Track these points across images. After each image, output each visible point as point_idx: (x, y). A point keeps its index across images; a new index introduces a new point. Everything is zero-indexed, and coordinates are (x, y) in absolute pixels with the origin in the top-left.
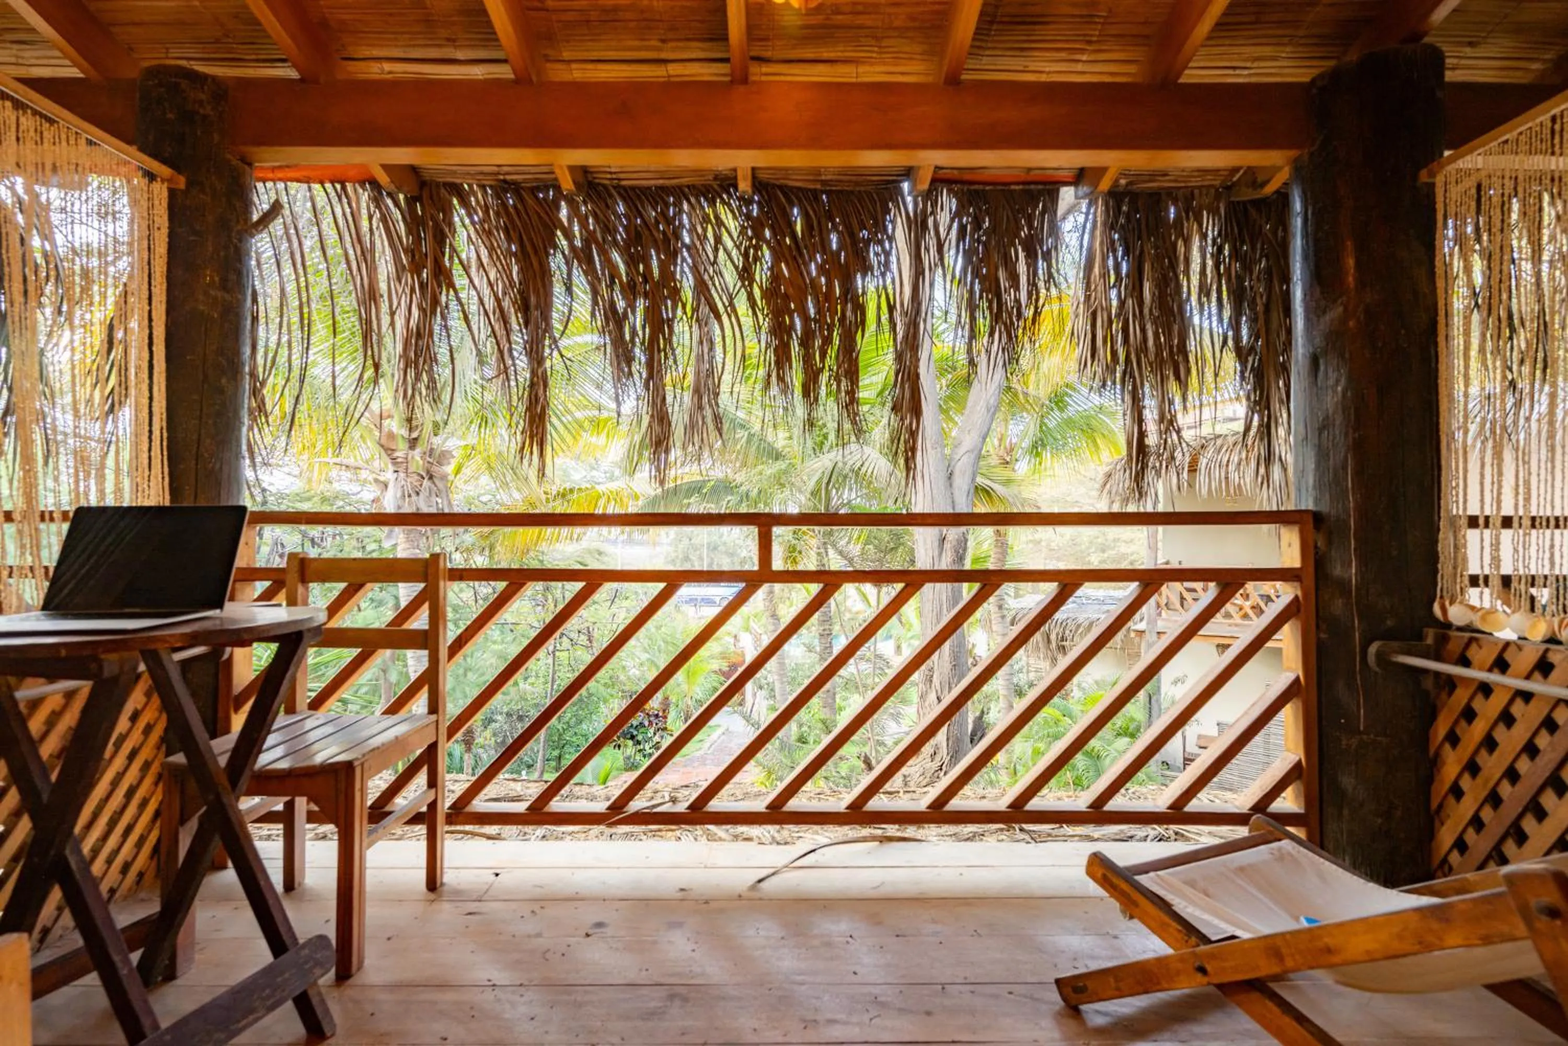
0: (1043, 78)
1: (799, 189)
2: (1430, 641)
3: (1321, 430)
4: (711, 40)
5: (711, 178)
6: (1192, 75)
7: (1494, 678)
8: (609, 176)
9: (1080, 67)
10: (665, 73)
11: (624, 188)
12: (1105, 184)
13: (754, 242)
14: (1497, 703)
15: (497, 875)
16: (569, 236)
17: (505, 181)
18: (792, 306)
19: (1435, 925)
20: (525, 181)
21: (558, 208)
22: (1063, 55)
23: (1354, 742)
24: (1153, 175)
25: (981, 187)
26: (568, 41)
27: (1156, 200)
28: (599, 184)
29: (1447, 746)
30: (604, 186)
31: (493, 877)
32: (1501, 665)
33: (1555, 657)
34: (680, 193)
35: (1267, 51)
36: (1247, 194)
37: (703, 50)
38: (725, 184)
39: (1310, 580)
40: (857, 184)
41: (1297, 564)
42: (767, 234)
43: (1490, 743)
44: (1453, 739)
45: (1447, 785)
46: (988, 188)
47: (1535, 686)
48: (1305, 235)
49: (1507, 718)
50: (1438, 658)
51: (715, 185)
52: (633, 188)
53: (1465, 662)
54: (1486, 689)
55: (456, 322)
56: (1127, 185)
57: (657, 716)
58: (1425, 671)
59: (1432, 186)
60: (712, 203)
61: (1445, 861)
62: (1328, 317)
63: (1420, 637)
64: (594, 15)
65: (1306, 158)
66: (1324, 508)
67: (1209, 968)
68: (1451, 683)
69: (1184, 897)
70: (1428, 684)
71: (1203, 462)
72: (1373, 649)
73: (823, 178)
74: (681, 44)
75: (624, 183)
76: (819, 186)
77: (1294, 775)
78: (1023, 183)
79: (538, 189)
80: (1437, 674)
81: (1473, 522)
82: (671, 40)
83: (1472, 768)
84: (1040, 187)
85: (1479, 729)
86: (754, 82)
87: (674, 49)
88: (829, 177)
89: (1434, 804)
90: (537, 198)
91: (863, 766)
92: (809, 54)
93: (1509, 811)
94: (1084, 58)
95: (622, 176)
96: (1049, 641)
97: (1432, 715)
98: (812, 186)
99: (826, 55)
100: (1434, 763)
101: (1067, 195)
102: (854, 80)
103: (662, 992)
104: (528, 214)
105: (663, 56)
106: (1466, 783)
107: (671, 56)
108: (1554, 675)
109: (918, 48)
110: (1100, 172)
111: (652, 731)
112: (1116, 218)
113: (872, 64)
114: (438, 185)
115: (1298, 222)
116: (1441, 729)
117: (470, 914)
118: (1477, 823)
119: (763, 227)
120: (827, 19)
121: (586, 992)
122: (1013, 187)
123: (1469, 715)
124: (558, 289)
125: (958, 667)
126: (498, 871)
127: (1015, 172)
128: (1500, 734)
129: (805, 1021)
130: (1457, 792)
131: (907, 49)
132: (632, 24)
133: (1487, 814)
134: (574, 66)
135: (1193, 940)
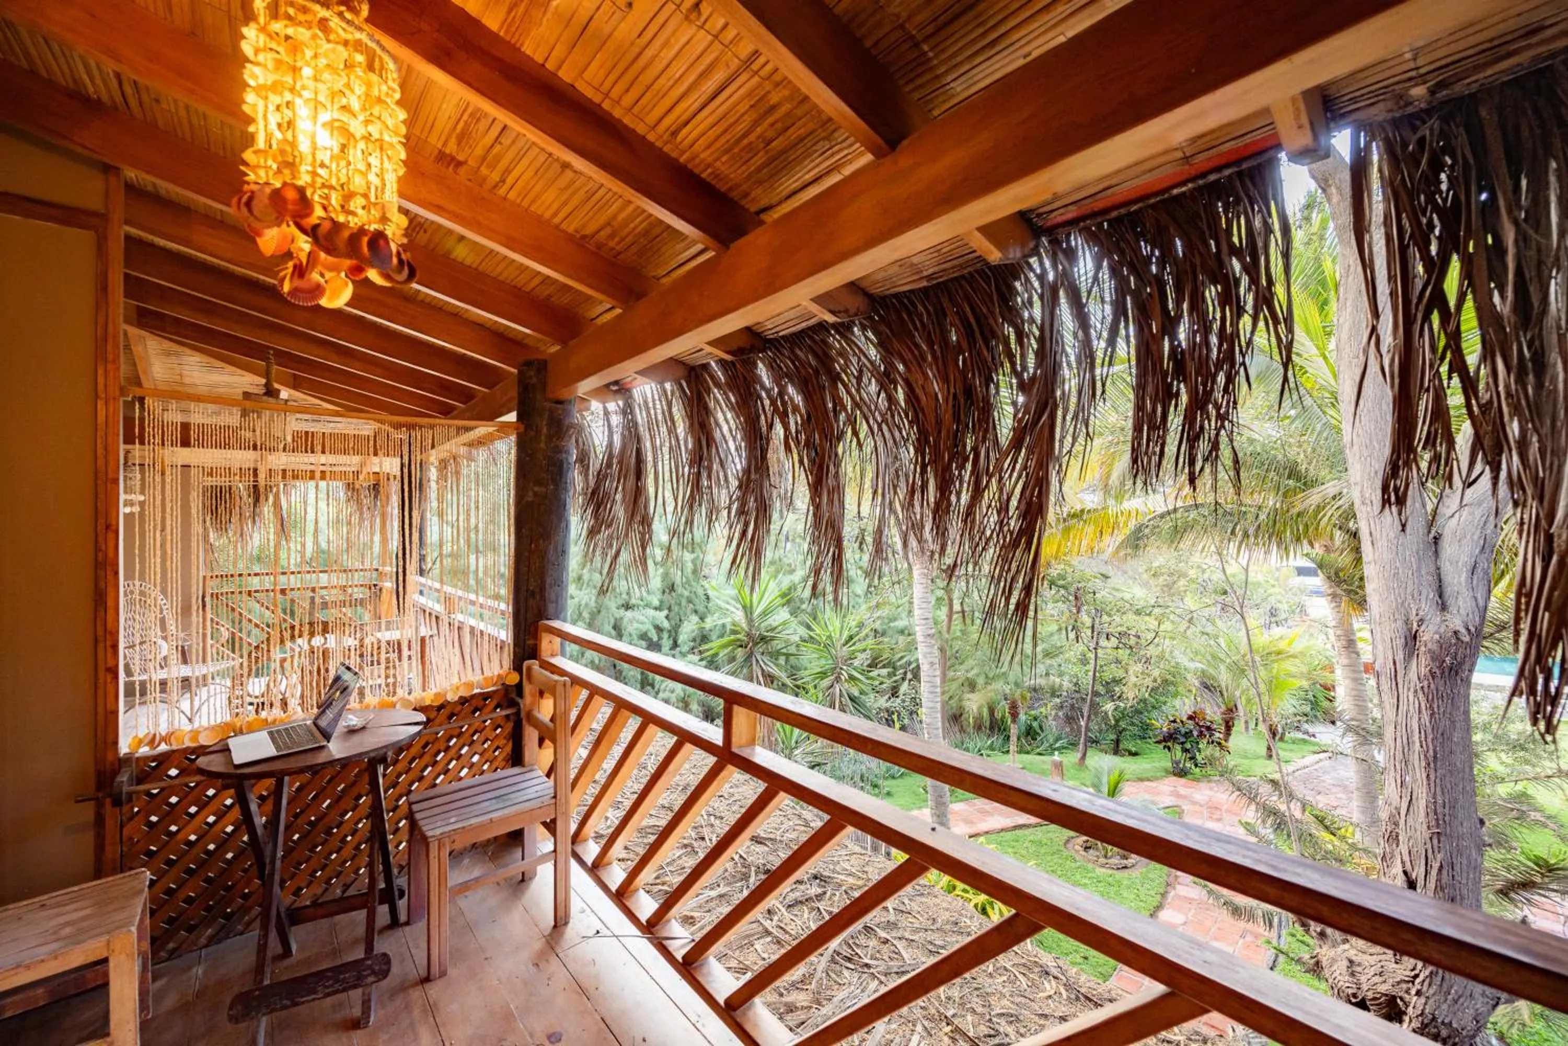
25: (1123, 211)
40: (961, 266)
46: (1134, 208)
56: (1432, 92)
73: (925, 273)
84: (1227, 172)
88: (931, 271)
120: (767, 152)
122: (1175, 191)
127: (1168, 170)
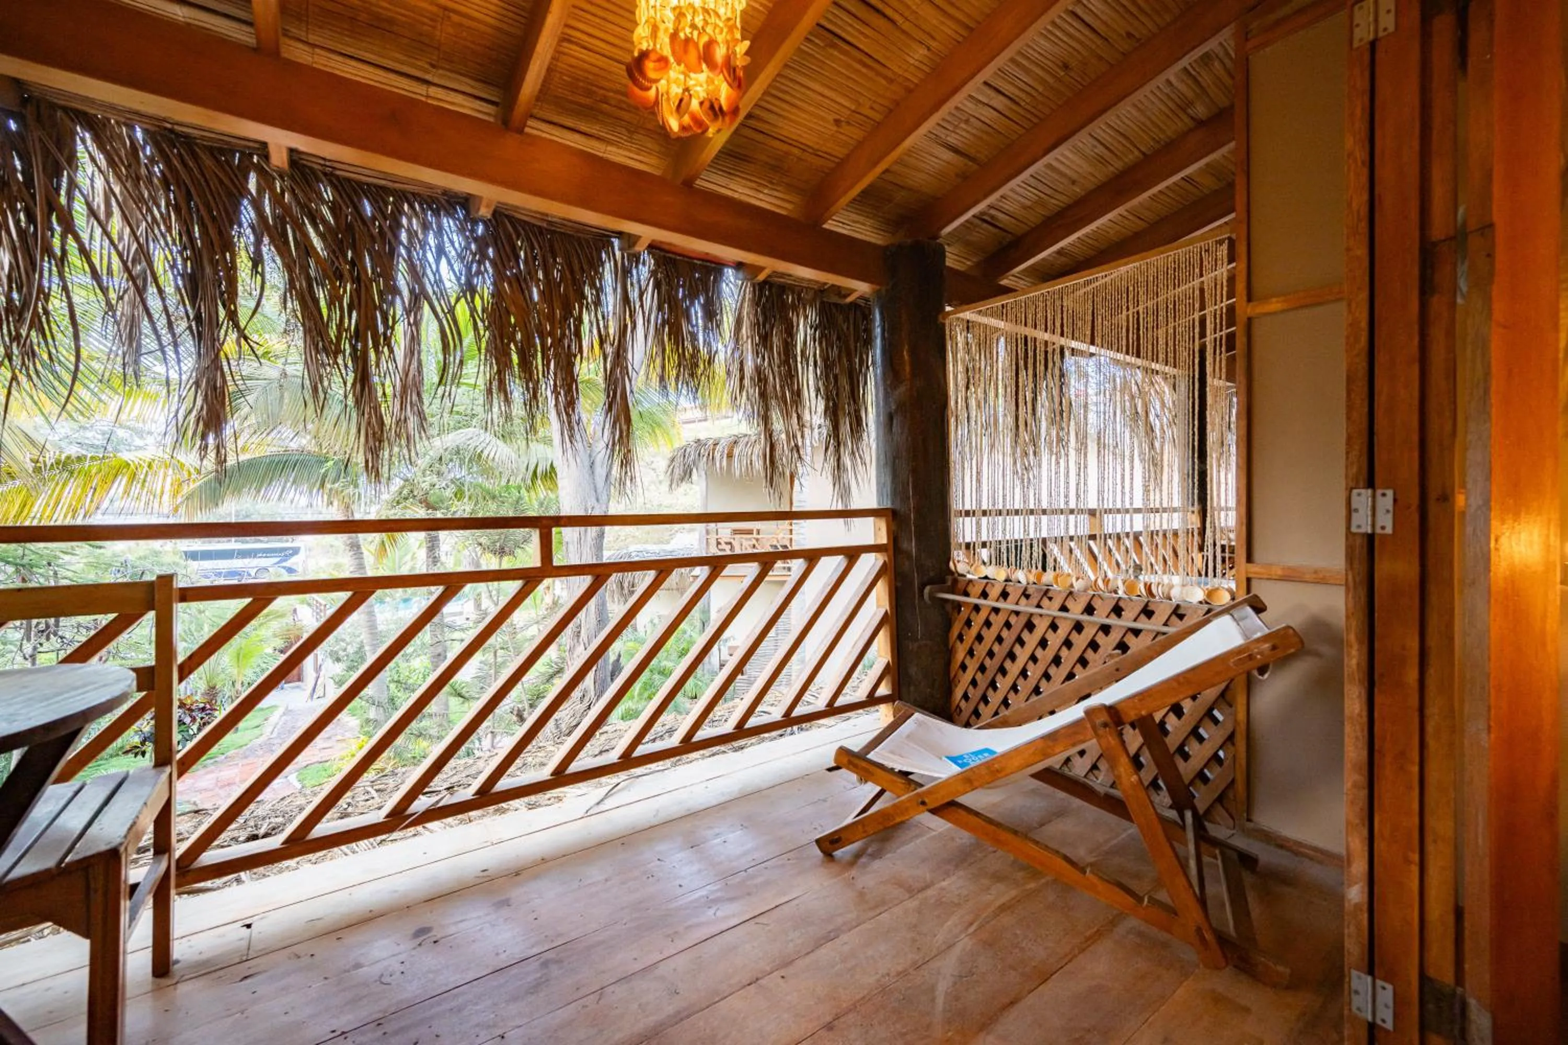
0: (736, 196)
1: (525, 222)
2: (949, 583)
3: (895, 458)
4: (484, 82)
5: (439, 191)
6: (829, 225)
7: (981, 602)
8: (322, 162)
9: (761, 196)
10: (424, 93)
11: (337, 177)
12: (761, 277)
13: (477, 257)
14: (983, 615)
15: (249, 926)
16: (257, 206)
17: (171, 131)
18: (513, 320)
19: (1051, 744)
20: (203, 138)
21: (246, 179)
22: (754, 185)
23: (916, 645)
24: (782, 275)
25: (673, 256)
26: (321, 27)
27: (783, 289)
28: (304, 166)
29: (958, 643)
30: (311, 169)
31: (246, 931)
32: (984, 595)
33: (1009, 590)
34: (403, 196)
35: (861, 219)
36: (834, 299)
37: (472, 87)
38: (452, 200)
39: (891, 552)
40: (578, 231)
41: (885, 541)
42: (491, 251)
43: (979, 638)
44: (960, 638)
45: (959, 663)
47: (1000, 605)
48: (883, 338)
49: (988, 624)
50: (953, 593)
51: (443, 199)
52: (349, 180)
53: (966, 594)
54: (977, 608)
55: (79, 277)
56: (771, 280)
57: (203, 709)
58: (947, 601)
59: (944, 325)
60: (437, 213)
61: (958, 706)
62: (897, 393)
63: (944, 581)
64: (363, 17)
65: (884, 292)
66: (898, 506)
67: (927, 800)
68: (958, 606)
69: (893, 761)
70: (949, 607)
71: (736, 452)
72: (927, 590)
74: (449, 74)
75: (338, 173)
76: (545, 225)
77: (887, 670)
78: (703, 260)
79: (221, 151)
80: (953, 601)
81: (967, 513)
82: (443, 68)
83: (971, 653)
84: (714, 265)
85: (974, 631)
86: (529, 135)
87: (441, 76)
88: (555, 220)
89: (952, 675)
90: (218, 161)
91: (515, 718)
92: (569, 122)
93: (990, 674)
94: (766, 191)
95: (336, 165)
96: (622, 588)
97: (949, 625)
98: (539, 223)
99: (583, 128)
100: (949, 653)
101: (729, 273)
102: (601, 155)
103: (534, 965)
104: (203, 175)
105: (428, 77)
106: (968, 661)
107: (436, 80)
108: (1010, 598)
109: (657, 148)
110: (760, 269)
111: (195, 727)
112: (760, 299)
113: (619, 148)
114: (53, 107)
115: (878, 331)
116: (955, 632)
117: (246, 978)
118: (974, 683)
119: (487, 246)
121: (456, 996)
123: (968, 623)
124: (244, 264)
125: (601, 621)
126: (248, 922)
128: (985, 632)
129: (669, 936)
130: (964, 667)
131: (649, 145)
132: (405, 41)
133: (979, 676)
134: (318, 51)
135: (913, 786)
